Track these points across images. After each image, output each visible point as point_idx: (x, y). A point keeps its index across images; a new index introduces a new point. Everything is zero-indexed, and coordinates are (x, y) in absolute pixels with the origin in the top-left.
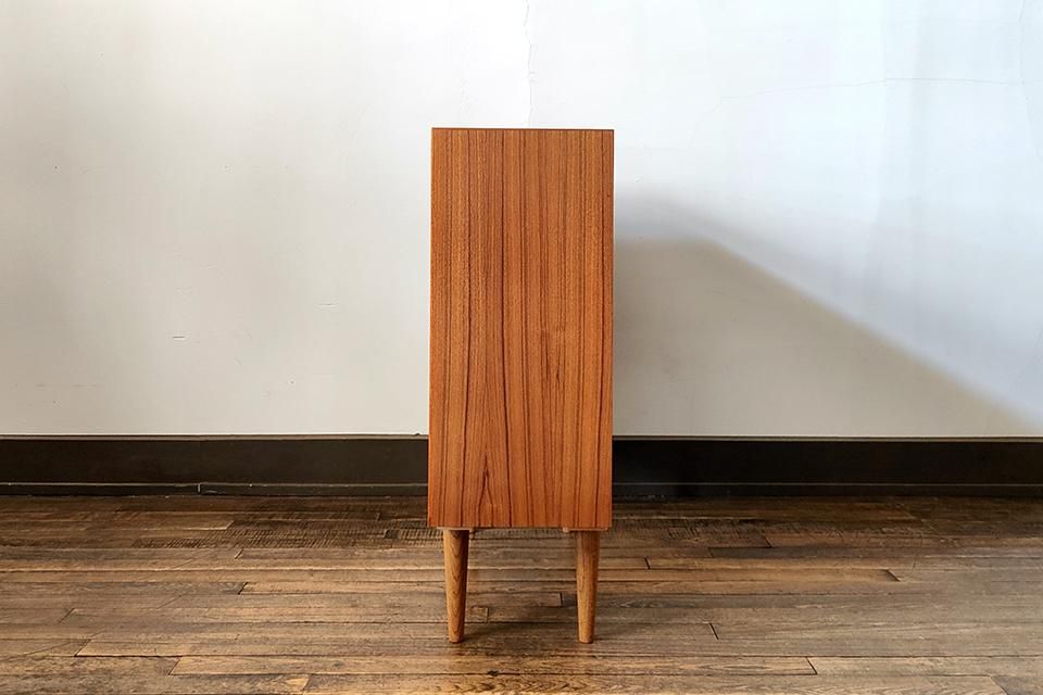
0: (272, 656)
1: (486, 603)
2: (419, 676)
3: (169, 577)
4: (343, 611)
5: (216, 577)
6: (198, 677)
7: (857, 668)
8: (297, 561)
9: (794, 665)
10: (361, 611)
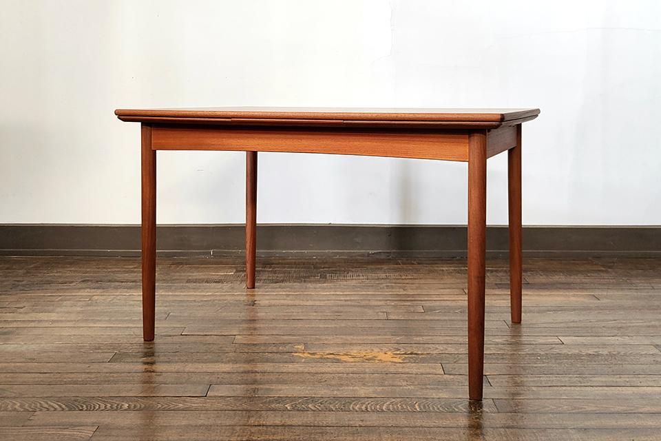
0: (283, 335)
1: (385, 310)
2: (360, 344)
3: (212, 298)
4: (311, 314)
5: (238, 298)
6: (248, 344)
7: (584, 341)
8: (277, 290)
9: (550, 340)
10: (320, 314)
